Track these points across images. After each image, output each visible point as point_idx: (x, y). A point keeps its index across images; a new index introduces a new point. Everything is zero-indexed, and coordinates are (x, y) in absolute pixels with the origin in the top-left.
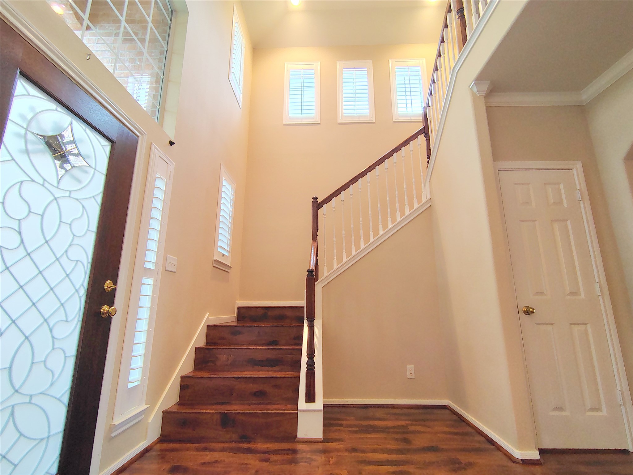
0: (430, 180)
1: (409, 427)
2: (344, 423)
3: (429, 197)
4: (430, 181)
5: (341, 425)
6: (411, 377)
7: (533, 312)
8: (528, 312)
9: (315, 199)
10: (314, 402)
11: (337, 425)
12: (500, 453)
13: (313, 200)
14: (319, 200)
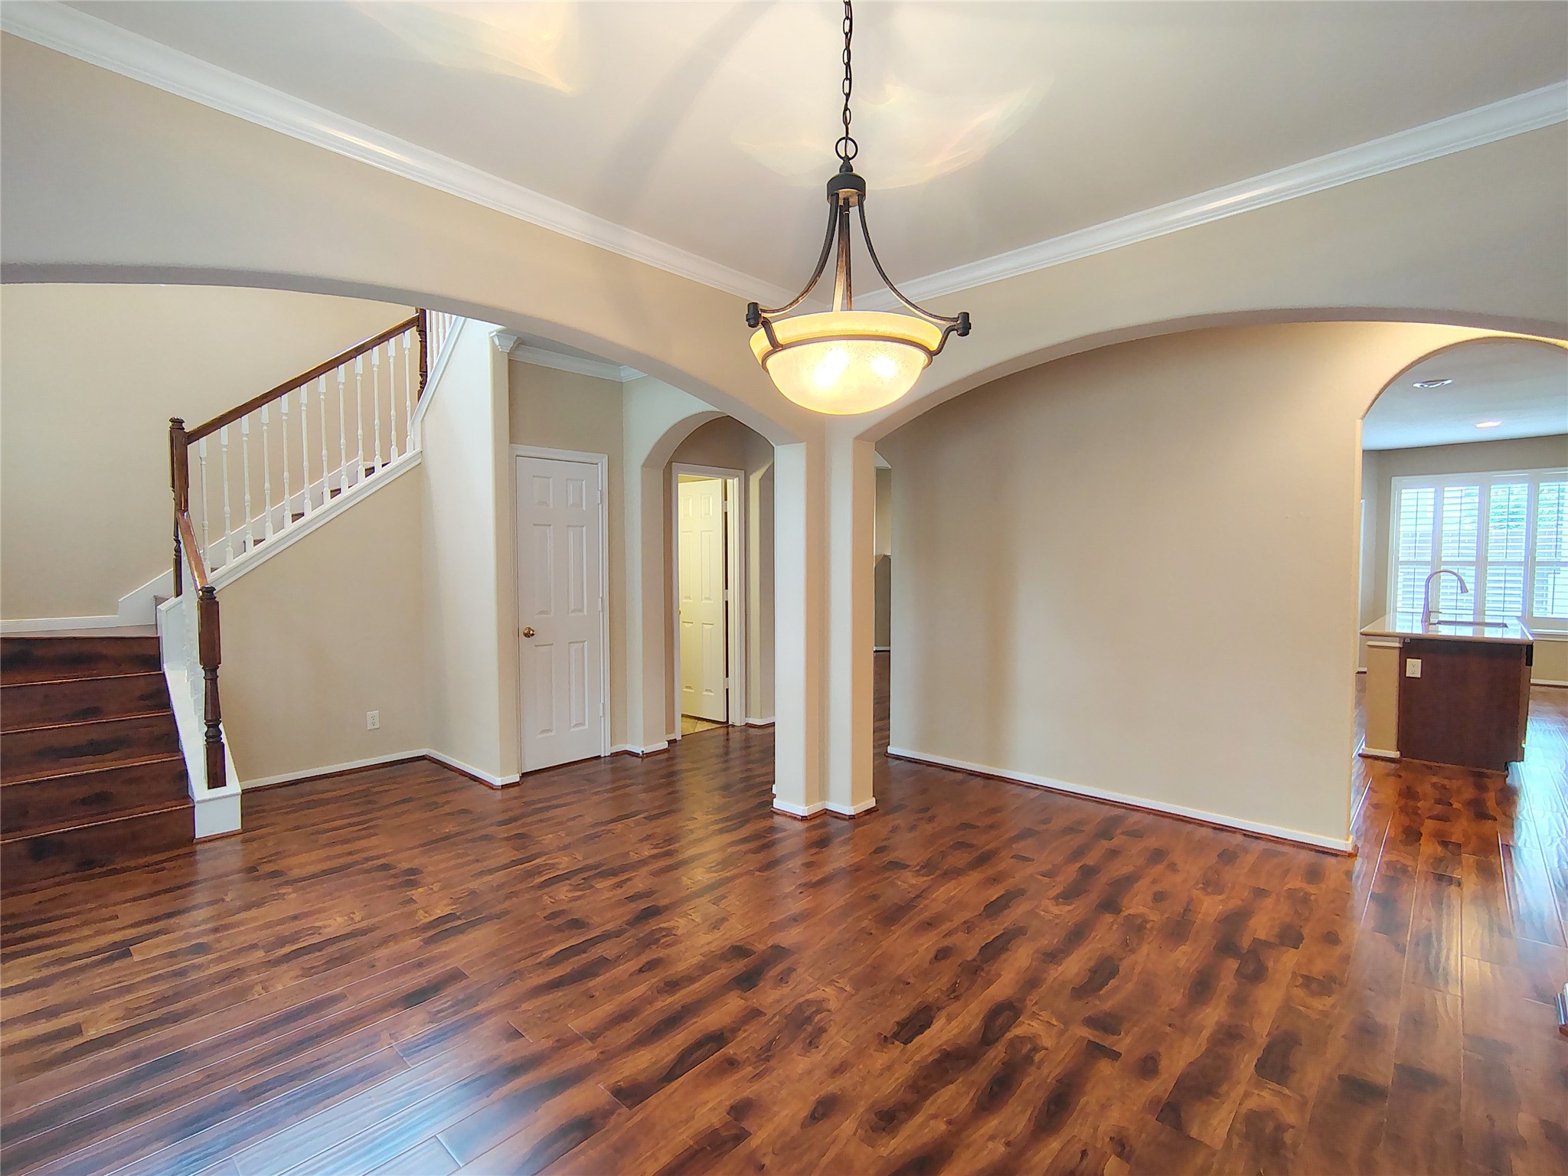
0: (423, 419)
1: (371, 789)
2: (267, 807)
3: (418, 449)
4: (422, 422)
5: (263, 811)
6: (375, 727)
7: (533, 635)
8: (528, 635)
9: (177, 424)
10: (225, 785)
11: (257, 812)
12: (482, 786)
13: (171, 424)
14: (188, 427)
